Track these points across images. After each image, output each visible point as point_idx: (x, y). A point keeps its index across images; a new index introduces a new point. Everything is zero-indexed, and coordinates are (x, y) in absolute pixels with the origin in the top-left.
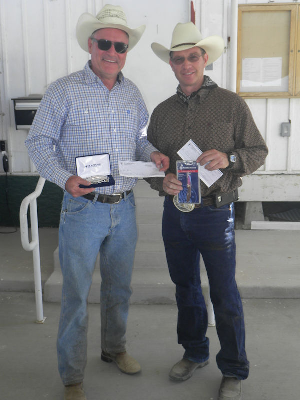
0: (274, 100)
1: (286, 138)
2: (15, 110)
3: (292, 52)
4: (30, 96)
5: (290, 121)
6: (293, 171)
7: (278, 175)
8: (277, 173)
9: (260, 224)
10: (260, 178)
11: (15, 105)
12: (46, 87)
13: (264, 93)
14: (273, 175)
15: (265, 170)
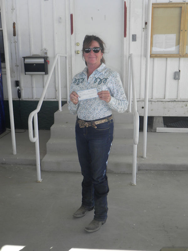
0: (171, 59)
1: (177, 80)
2: (24, 63)
3: (182, 31)
4: (33, 55)
5: (180, 71)
6: (180, 99)
7: (172, 101)
8: (171, 100)
9: (161, 129)
10: (162, 103)
11: (24, 61)
12: (42, 50)
13: (166, 54)
14: (169, 101)
15: (165, 99)
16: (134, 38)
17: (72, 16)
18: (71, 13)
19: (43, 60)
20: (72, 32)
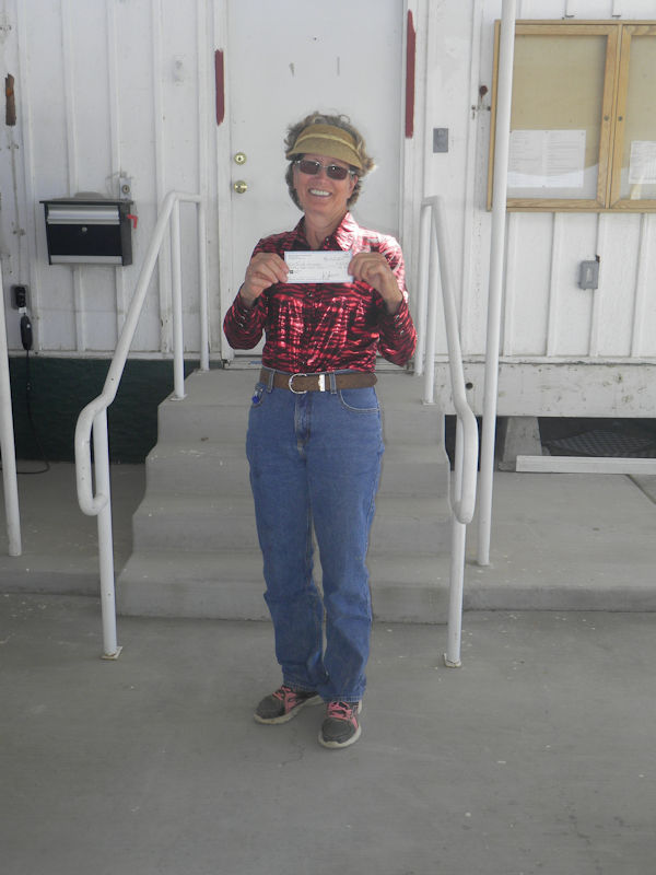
0: (567, 215)
1: (588, 291)
2: (48, 226)
3: (607, 119)
4: (78, 194)
5: (598, 258)
6: (600, 356)
7: (570, 364)
8: (568, 360)
9: (534, 461)
10: (536, 369)
11: (47, 214)
12: (110, 177)
13: (550, 200)
14: (562, 364)
15: (545, 355)
16: (441, 140)
17: (219, 57)
18: (217, 48)
19: (117, 213)
20: (220, 116)
